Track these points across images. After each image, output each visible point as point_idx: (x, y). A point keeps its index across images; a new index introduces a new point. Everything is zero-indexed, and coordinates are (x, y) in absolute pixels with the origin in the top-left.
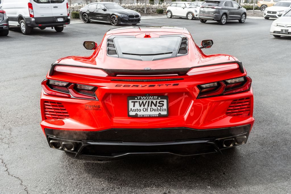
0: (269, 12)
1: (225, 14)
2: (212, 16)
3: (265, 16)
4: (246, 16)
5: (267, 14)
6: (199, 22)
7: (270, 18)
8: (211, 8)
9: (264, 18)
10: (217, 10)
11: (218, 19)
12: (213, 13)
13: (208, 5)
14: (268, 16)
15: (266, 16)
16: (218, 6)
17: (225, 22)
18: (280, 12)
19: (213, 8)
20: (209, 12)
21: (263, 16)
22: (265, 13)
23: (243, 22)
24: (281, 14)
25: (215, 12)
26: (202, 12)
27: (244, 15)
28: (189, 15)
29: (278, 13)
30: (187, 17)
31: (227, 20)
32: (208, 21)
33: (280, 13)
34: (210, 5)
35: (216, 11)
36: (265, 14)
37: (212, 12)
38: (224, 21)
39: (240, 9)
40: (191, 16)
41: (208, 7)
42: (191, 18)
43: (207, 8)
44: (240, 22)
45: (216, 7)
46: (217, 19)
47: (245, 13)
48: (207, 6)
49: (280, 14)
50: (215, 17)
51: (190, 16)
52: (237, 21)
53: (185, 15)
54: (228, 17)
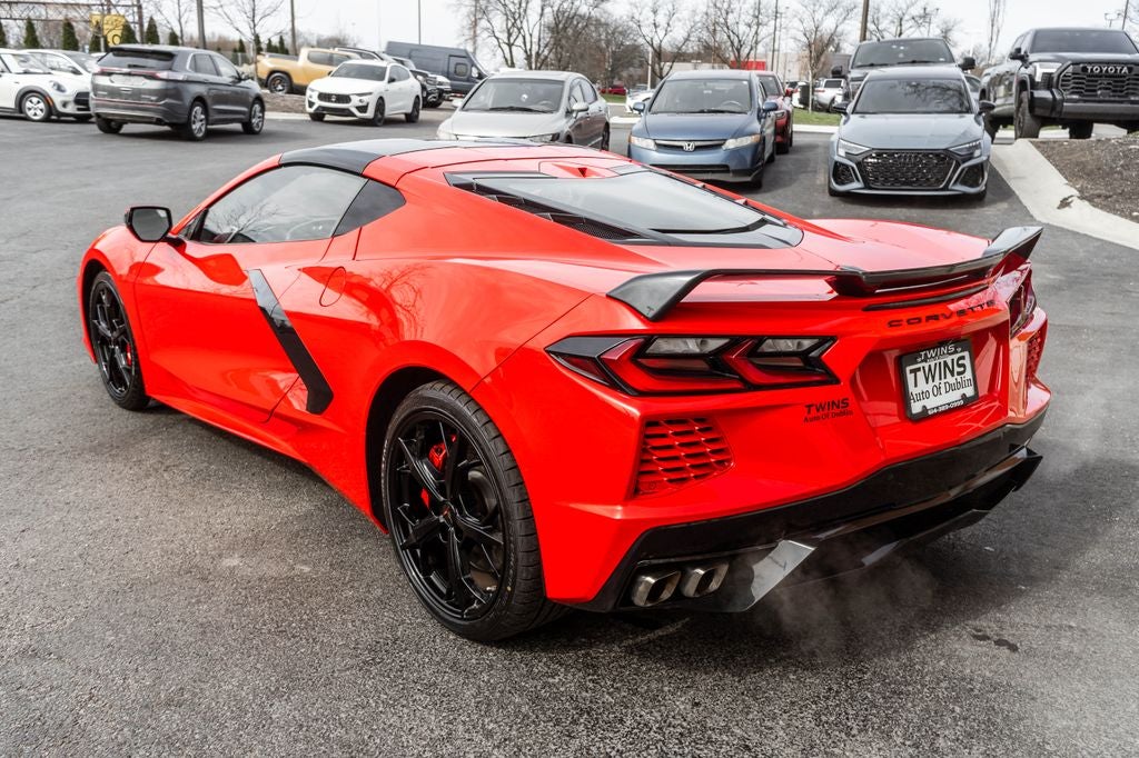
0: (323, 97)
1: (200, 100)
2: (154, 107)
3: (312, 110)
4: (263, 110)
5: (318, 103)
6: (93, 129)
7: (328, 118)
8: (142, 78)
9: (308, 118)
10: (171, 85)
11: (177, 118)
12: (153, 98)
13: (130, 66)
14: (324, 108)
15: (317, 109)
16: (170, 69)
17: (203, 129)
18: (363, 98)
19: (152, 77)
20: (137, 93)
21: (303, 112)
22: (312, 100)
23: (257, 129)
24: (364, 104)
25: (162, 94)
26: (104, 90)
27: (257, 107)
28: (28, 104)
29: (355, 101)
30: (21, 111)
31: (207, 124)
32: (127, 128)
33: (361, 101)
34: (135, 66)
35: (167, 89)
36: (311, 104)
37: (151, 92)
38: (198, 127)
39: (242, 84)
40: (42, 105)
41: (129, 74)
42: (40, 115)
43: (128, 77)
44: (249, 131)
45: (164, 75)
46: (175, 121)
47: (259, 99)
48: (126, 70)
49: (361, 104)
50: (164, 113)
51: (35, 108)
52: (237, 126)
53: (11, 104)
54: (211, 113)
